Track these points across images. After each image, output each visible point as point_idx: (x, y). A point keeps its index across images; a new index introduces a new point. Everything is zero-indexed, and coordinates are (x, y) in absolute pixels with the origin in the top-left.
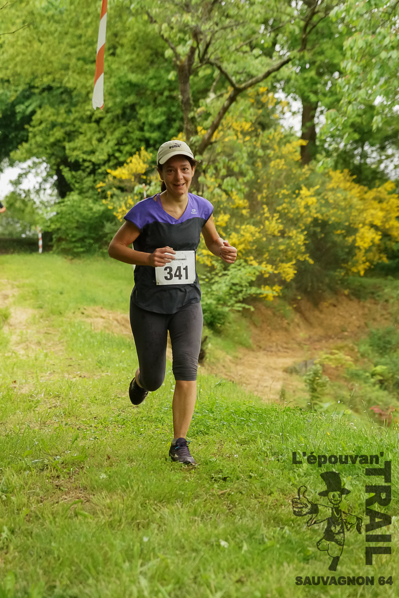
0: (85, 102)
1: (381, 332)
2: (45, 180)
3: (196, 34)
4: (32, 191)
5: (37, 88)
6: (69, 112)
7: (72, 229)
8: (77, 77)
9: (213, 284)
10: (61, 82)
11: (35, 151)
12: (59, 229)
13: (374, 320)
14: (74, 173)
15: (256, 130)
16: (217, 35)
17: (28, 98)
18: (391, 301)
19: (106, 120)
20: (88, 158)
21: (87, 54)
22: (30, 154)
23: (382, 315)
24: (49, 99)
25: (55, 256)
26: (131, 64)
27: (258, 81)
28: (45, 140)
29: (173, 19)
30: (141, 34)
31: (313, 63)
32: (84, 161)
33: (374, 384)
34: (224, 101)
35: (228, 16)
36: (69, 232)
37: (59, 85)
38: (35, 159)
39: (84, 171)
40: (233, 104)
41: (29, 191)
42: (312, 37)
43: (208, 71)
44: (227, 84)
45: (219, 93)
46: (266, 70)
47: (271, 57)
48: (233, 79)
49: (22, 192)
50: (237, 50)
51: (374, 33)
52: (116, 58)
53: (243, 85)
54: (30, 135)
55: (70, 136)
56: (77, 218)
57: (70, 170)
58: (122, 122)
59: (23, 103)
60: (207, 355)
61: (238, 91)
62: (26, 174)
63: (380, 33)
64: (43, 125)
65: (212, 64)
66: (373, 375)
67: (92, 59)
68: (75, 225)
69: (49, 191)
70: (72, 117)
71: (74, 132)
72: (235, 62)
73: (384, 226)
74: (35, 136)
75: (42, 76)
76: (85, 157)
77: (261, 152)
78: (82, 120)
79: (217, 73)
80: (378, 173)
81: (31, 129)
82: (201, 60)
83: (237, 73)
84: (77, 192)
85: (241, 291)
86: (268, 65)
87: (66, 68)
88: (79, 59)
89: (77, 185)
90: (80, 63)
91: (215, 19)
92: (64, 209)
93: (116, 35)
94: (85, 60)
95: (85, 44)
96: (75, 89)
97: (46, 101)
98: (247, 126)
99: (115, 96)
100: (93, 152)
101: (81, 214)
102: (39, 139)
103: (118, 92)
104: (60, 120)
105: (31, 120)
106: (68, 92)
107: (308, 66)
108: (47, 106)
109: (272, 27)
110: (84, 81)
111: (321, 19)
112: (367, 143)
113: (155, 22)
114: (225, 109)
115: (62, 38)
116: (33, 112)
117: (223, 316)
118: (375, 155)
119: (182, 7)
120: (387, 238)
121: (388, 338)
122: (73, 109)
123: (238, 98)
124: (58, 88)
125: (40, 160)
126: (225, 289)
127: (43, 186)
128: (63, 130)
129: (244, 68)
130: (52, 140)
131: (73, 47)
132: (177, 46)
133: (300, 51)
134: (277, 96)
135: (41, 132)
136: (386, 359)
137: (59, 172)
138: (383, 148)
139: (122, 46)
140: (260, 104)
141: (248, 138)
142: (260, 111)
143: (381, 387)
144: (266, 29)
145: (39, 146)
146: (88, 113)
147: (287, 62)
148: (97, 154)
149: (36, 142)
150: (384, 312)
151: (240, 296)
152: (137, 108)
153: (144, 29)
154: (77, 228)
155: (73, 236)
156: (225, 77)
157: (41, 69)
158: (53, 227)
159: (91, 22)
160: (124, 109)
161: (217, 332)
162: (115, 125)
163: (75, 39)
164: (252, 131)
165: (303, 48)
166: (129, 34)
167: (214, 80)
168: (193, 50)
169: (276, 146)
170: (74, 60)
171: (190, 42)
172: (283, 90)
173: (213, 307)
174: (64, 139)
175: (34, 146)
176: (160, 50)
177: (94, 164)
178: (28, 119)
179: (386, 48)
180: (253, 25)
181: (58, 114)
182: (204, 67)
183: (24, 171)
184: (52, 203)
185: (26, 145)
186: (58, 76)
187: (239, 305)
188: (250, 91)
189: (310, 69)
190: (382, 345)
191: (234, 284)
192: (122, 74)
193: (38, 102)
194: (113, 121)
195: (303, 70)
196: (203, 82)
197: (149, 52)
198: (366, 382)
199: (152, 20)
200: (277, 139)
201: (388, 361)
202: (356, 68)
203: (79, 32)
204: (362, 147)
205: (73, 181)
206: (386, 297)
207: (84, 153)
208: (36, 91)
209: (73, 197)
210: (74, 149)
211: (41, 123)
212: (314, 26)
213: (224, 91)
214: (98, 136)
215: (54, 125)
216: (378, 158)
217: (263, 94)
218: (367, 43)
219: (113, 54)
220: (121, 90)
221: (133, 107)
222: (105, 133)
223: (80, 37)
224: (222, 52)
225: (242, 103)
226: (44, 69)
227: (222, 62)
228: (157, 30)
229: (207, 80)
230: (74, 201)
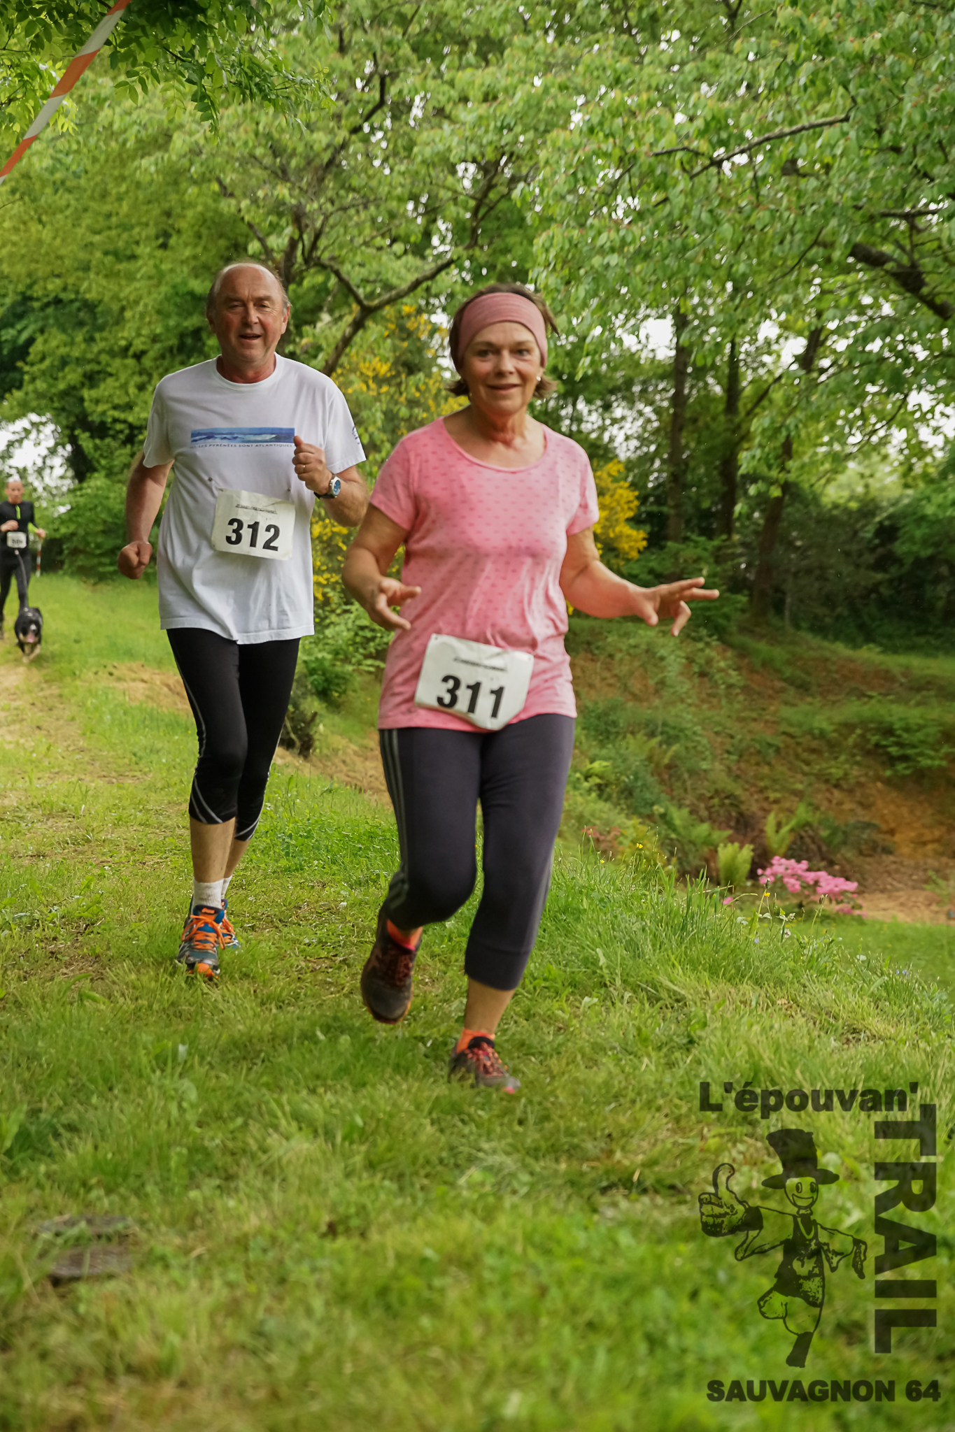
0: (117, 323)
1: (601, 707)
2: (53, 451)
3: (298, 218)
4: (30, 470)
5: (38, 299)
6: (90, 340)
7: (97, 534)
8: (104, 282)
9: (328, 626)
10: (77, 292)
11: (34, 404)
12: (73, 534)
13: (591, 686)
14: (98, 441)
15: (398, 374)
16: (331, 221)
17: (20, 317)
18: (618, 656)
19: (151, 354)
20: (122, 416)
21: (121, 244)
22: (24, 409)
23: (604, 679)
24: (57, 319)
25: (67, 578)
26: (193, 263)
27: (401, 296)
28: (50, 386)
29: (260, 194)
30: (210, 214)
31: (492, 267)
32: (115, 420)
33: (590, 791)
34: (345, 326)
35: (352, 189)
36: (90, 539)
37: (73, 296)
38: (34, 417)
39: (114, 437)
40: (360, 333)
41: (25, 469)
42: (491, 225)
43: (320, 279)
44: (351, 299)
45: (337, 314)
46: (411, 277)
47: (423, 257)
48: (361, 292)
49: (13, 471)
50: (366, 244)
51: (582, 226)
52: (168, 253)
53: (376, 302)
54: (26, 377)
55: (91, 379)
56: (103, 516)
57: (92, 437)
58: (179, 358)
59: (12, 326)
60: (317, 744)
61: (368, 311)
62: (20, 441)
63: (592, 226)
64: (47, 363)
65: (323, 267)
66: (587, 777)
67: (128, 253)
68: (100, 528)
69: (59, 471)
70: (95, 349)
71: (99, 372)
72: (362, 265)
73: (606, 534)
74: (33, 379)
75: (45, 279)
76: (116, 414)
77: (404, 412)
78: (112, 353)
79: (333, 280)
80: (598, 447)
81: (27, 368)
82: (307, 260)
83: (366, 281)
84: (103, 473)
85: (373, 639)
86: (417, 269)
87: (86, 268)
88: (106, 253)
89: (103, 462)
90: (109, 259)
91: (330, 193)
92: (82, 500)
93: (168, 214)
94: (117, 255)
95: (117, 227)
96: (100, 301)
97: (51, 321)
98: (384, 369)
99: (168, 316)
100: (129, 407)
101: (109, 510)
102: (41, 385)
103: (171, 308)
104: (76, 353)
105: (28, 354)
106: (90, 307)
107: (484, 271)
108: (54, 331)
109: (426, 205)
110: (116, 288)
111: (503, 197)
112: (581, 398)
113: (232, 195)
114: (347, 341)
115: (79, 218)
116: (31, 341)
117: (343, 679)
118: (594, 417)
119: (274, 172)
120: (611, 555)
121: (612, 717)
122: (97, 336)
123: (370, 323)
124: (72, 301)
125: (44, 419)
126: (347, 635)
127: (48, 462)
128: (80, 370)
129: (379, 274)
130: (62, 386)
131: (99, 232)
132: (268, 234)
133: (467, 248)
134: (434, 318)
135: (43, 373)
136: (609, 750)
137: (73, 440)
138: (607, 407)
139: (179, 232)
140: (405, 333)
141: (385, 389)
142: (405, 344)
143: (600, 796)
144: (416, 209)
145: (40, 395)
146: (123, 343)
147: (447, 265)
148: (136, 409)
149: (35, 391)
150: (607, 674)
151: (372, 647)
152: (204, 335)
153: (213, 205)
154: (104, 532)
155: (98, 546)
156: (347, 289)
157: (42, 270)
158: (63, 530)
159: (127, 192)
160: (182, 336)
161: (334, 706)
162: (166, 363)
163: (101, 219)
164: (393, 377)
165: (474, 243)
166: (190, 213)
167: (328, 292)
168: (293, 244)
169: (431, 402)
170: (98, 254)
171: (289, 230)
172: (444, 309)
173: (327, 664)
174: (83, 384)
175: (32, 396)
176: (241, 240)
177: (131, 427)
178: (22, 351)
179: (602, 251)
180: (393, 204)
181: (72, 343)
182: (312, 270)
183: (17, 437)
184: (65, 489)
185: (18, 394)
186: (71, 281)
187: (369, 662)
188: (388, 311)
189: (487, 277)
190: (602, 727)
191: (362, 628)
192: (178, 280)
193: (40, 324)
194: (163, 357)
195: (477, 277)
196: (313, 294)
197: (222, 243)
198: (575, 788)
199: (226, 192)
200: (434, 391)
201: (613, 754)
202: (553, 281)
203: (107, 208)
204: (574, 405)
205: (97, 455)
206: (610, 650)
207: (115, 407)
208: (36, 305)
209: (97, 481)
210: (97, 402)
211: (43, 359)
212: (491, 208)
213: (345, 310)
214: (137, 379)
215: (64, 362)
216: (600, 423)
217: (409, 316)
218: (570, 241)
219: (164, 246)
220: (176, 304)
221: (197, 333)
222: (150, 376)
223: (109, 216)
224: (341, 247)
225: (374, 329)
226: (49, 269)
227: (342, 263)
228: (233, 209)
229: (318, 292)
230: (98, 488)
